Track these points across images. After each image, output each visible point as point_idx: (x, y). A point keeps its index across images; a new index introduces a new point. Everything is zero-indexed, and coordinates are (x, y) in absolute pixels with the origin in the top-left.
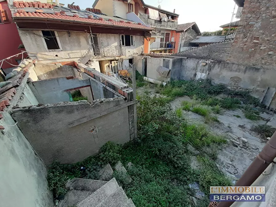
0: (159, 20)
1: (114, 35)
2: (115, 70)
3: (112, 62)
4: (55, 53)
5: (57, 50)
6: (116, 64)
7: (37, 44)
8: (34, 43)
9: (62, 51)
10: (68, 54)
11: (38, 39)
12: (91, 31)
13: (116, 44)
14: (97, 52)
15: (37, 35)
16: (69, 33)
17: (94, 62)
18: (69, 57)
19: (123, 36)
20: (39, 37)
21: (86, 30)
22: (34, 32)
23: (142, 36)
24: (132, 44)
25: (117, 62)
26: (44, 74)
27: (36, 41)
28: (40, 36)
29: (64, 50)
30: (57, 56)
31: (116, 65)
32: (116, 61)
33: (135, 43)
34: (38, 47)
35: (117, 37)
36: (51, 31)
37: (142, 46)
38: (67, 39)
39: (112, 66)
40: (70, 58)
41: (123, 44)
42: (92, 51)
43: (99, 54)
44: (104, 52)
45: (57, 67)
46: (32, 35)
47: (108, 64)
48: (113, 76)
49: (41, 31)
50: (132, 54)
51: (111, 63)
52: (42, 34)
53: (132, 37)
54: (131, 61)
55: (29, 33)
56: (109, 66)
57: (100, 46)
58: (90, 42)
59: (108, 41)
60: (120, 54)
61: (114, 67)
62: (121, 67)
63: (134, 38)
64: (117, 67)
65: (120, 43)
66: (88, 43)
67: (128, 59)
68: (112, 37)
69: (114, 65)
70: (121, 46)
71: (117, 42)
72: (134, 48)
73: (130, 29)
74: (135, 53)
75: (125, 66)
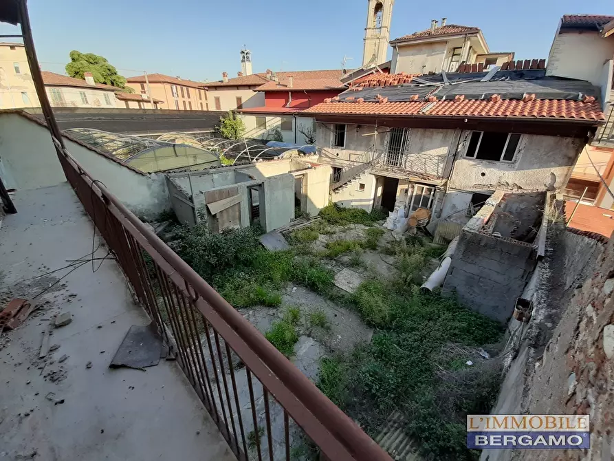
1: (445, 130)
3: (416, 185)
6: (425, 193)
8: (324, 137)
9: (345, 149)
10: (350, 154)
13: (444, 151)
17: (366, 173)
18: (348, 159)
19: (476, 135)
20: (330, 131)
22: (327, 125)
27: (326, 135)
29: (349, 148)
31: (423, 194)
32: (428, 187)
33: (519, 156)
34: (325, 141)
37: (558, 170)
38: (355, 135)
39: (412, 192)
40: (350, 161)
42: (384, 157)
44: (406, 161)
47: (406, 187)
49: (333, 125)
50: (495, 185)
51: (413, 187)
52: (332, 128)
53: (516, 137)
56: (407, 191)
57: (403, 150)
58: (386, 142)
59: (423, 143)
60: (447, 175)
61: (418, 197)
62: (436, 202)
63: (524, 141)
64: (426, 199)
65: (457, 149)
66: (382, 143)
67: (470, 192)
68: (438, 136)
69: (419, 193)
70: (455, 157)
71: (447, 148)
72: (513, 168)
73: (464, 119)
74: (507, 183)
75: (454, 205)
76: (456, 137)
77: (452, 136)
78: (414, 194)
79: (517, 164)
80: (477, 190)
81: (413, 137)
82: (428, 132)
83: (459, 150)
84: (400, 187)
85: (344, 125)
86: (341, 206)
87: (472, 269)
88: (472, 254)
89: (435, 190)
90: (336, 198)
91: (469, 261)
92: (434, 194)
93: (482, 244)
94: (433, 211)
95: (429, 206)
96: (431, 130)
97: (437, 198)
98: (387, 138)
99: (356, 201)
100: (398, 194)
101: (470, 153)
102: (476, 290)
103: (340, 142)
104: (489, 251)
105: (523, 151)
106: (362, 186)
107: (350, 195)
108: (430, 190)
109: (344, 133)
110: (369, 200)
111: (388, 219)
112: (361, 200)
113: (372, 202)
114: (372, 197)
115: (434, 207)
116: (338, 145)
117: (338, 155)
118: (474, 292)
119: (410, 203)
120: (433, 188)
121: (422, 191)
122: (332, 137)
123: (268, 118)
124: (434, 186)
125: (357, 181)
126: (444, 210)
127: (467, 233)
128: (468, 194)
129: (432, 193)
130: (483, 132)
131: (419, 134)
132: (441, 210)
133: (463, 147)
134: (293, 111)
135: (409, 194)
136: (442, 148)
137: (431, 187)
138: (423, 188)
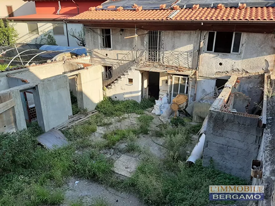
1: (189, 31)
3: (174, 76)
4: (106, 52)
5: (108, 49)
6: (181, 81)
7: (94, 41)
9: (112, 50)
10: (117, 54)
11: (96, 36)
13: (190, 47)
15: (96, 32)
16: (121, 31)
17: (133, 70)
18: (116, 59)
19: (211, 35)
22: (94, 30)
24: (236, 49)
27: (94, 38)
28: (98, 34)
31: (180, 83)
32: (182, 77)
34: (94, 44)
37: (269, 58)
40: (118, 60)
42: (146, 55)
43: (155, 60)
46: (93, 33)
47: (166, 78)
49: (99, 29)
50: (229, 71)
51: (171, 78)
52: (99, 32)
53: (239, 35)
55: (91, 31)
56: (167, 82)
57: (159, 49)
58: (145, 43)
59: (174, 42)
60: (196, 66)
61: (176, 86)
62: (190, 88)
63: (244, 37)
64: (182, 87)
65: (200, 46)
66: (142, 44)
68: (184, 36)
69: (177, 82)
70: (199, 52)
71: (192, 45)
72: (240, 58)
73: (201, 23)
74: (238, 69)
75: (204, 90)
76: (197, 37)
77: (194, 35)
78: (173, 83)
79: (242, 55)
80: (218, 76)
81: (166, 38)
82: (177, 33)
83: (201, 47)
84: (162, 79)
85: (109, 30)
86: (115, 99)
87: (221, 141)
88: (219, 128)
89: (188, 79)
90: (110, 93)
91: (217, 134)
92: (188, 82)
93: (225, 119)
94: (189, 96)
95: (185, 92)
96: (179, 31)
97: (191, 85)
98: (146, 40)
99: (127, 93)
100: (160, 85)
101: (209, 49)
102: (226, 156)
103: (107, 44)
104: (230, 124)
105: (244, 45)
106: (131, 80)
107: (122, 89)
108: (184, 79)
109: (110, 36)
110: (138, 92)
111: (155, 106)
112: (131, 93)
113: (140, 93)
114: (140, 89)
115: (190, 92)
116: (106, 47)
117: (107, 55)
118: (225, 159)
119: (171, 91)
120: (187, 78)
121: (179, 81)
122: (100, 40)
123: (39, 24)
124: (187, 76)
125: (126, 76)
126: (197, 95)
127: (213, 112)
128: (213, 80)
129: (187, 81)
130: (216, 32)
131: (170, 36)
132: (195, 94)
133: (204, 44)
134: (62, 17)
135: (169, 83)
136: (189, 45)
137: (185, 77)
138: (179, 78)
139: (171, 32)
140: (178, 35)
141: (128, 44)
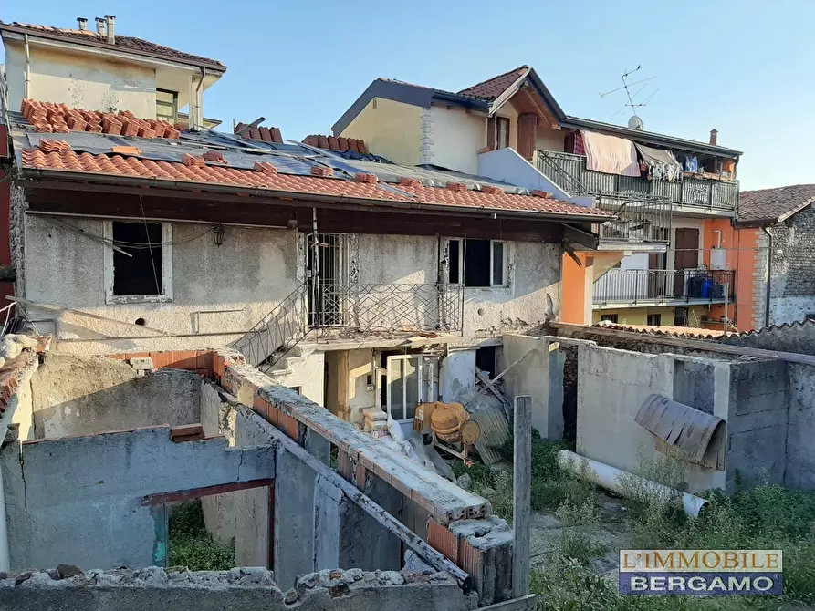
0: (639, 175)
1: (414, 238)
2: (397, 398)
3: (389, 358)
4: (139, 312)
5: (152, 298)
6: (409, 370)
7: (76, 272)
8: (69, 266)
9: (169, 301)
10: (192, 314)
11: (91, 250)
12: (315, 227)
13: (419, 277)
14: (323, 312)
15: (91, 237)
16: (220, 233)
17: (304, 355)
18: (190, 331)
19: (454, 246)
20: (93, 244)
21: (294, 222)
22: (83, 225)
23: (549, 247)
24: (499, 280)
25: (413, 362)
26: (63, 405)
27: (77, 259)
28: (100, 240)
29: (182, 297)
30: (140, 322)
31: (405, 374)
32: (409, 356)
33: (512, 275)
34: (77, 283)
35: (428, 250)
36: (151, 225)
37: (552, 290)
38: (205, 254)
39: (384, 378)
40: (197, 335)
41: (454, 279)
42: (302, 306)
43: (330, 320)
44: (356, 310)
45: (129, 376)
48: (386, 432)
49: (111, 223)
50: (497, 326)
51: (384, 364)
52: (108, 234)
53: (499, 248)
54: (487, 357)
55: (62, 230)
56: (369, 379)
58: (300, 269)
59: (382, 264)
63: (512, 252)
64: (412, 385)
65: (439, 272)
66: (291, 272)
67: (470, 349)
68: (405, 250)
69: (398, 375)
71: (423, 271)
73: (491, 215)
74: (510, 319)
75: (456, 381)
77: (427, 244)
78: (389, 382)
79: (513, 287)
80: (481, 342)
84: (355, 375)
85: (159, 226)
87: (748, 423)
88: (745, 398)
91: (744, 411)
95: (421, 396)
96: (393, 237)
97: (432, 375)
98: (304, 260)
100: (352, 393)
102: (756, 454)
104: (757, 384)
115: (431, 395)
118: (754, 460)
120: (419, 356)
121: (402, 369)
128: (465, 354)
129: (420, 367)
130: (461, 241)
131: (372, 249)
135: (378, 383)
136: (416, 274)
137: (415, 356)
138: (402, 361)
139: (374, 237)
140: (390, 246)
141: (239, 276)
